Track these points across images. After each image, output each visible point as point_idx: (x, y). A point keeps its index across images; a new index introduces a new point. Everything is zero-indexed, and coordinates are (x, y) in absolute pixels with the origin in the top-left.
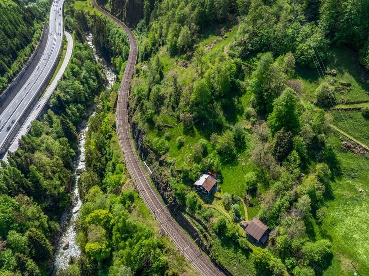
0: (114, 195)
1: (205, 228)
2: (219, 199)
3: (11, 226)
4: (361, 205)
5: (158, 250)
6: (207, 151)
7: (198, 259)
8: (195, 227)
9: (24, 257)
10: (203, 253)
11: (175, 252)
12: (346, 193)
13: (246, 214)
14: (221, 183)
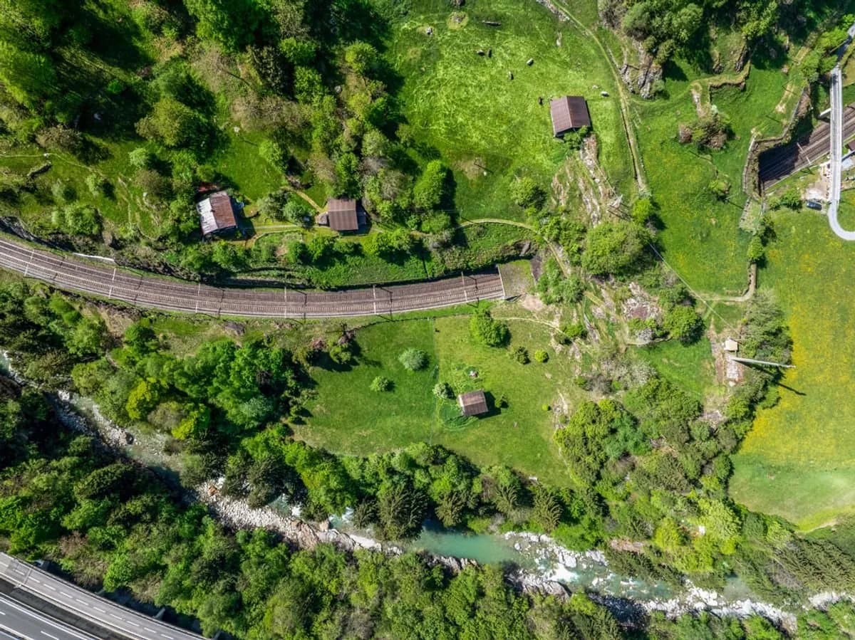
0: (114, 350)
1: (280, 269)
2: (257, 215)
3: (52, 518)
4: (441, 57)
5: (260, 353)
6: (159, 160)
7: (309, 305)
8: (267, 279)
9: (120, 513)
10: (308, 292)
11: (278, 332)
12: (413, 53)
13: (312, 202)
14: (236, 188)
